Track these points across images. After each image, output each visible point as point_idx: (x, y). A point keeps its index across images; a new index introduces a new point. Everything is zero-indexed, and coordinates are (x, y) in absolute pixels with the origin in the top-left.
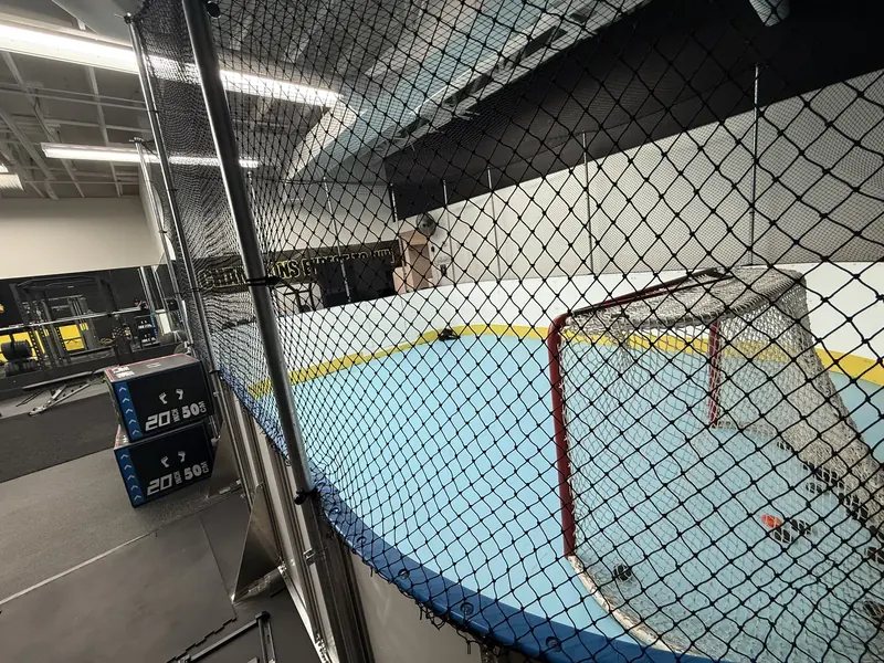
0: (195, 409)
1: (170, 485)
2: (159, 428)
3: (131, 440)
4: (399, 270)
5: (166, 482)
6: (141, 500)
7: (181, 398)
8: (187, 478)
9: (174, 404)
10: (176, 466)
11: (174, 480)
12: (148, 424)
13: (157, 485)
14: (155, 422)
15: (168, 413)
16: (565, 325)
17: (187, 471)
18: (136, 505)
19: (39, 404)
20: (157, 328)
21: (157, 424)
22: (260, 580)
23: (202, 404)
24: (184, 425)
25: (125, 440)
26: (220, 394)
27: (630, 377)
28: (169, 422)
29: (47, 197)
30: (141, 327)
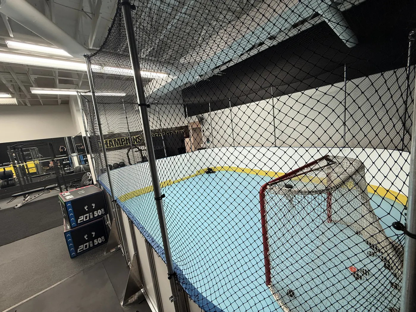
0: (100, 212)
1: (88, 247)
2: (84, 222)
3: (71, 227)
4: (187, 140)
5: (86, 246)
6: (75, 255)
7: (94, 207)
8: (95, 244)
9: (91, 210)
10: (91, 239)
11: (89, 245)
12: (79, 220)
13: (82, 248)
14: (82, 219)
15: (88, 215)
16: (266, 189)
17: (95, 241)
18: (72, 257)
19: (18, 202)
20: (72, 163)
21: (83, 220)
22: (133, 296)
23: (103, 210)
24: (95, 220)
25: (69, 227)
26: (116, 210)
27: (293, 212)
28: (88, 219)
29: (26, 105)
30: (64, 162)
